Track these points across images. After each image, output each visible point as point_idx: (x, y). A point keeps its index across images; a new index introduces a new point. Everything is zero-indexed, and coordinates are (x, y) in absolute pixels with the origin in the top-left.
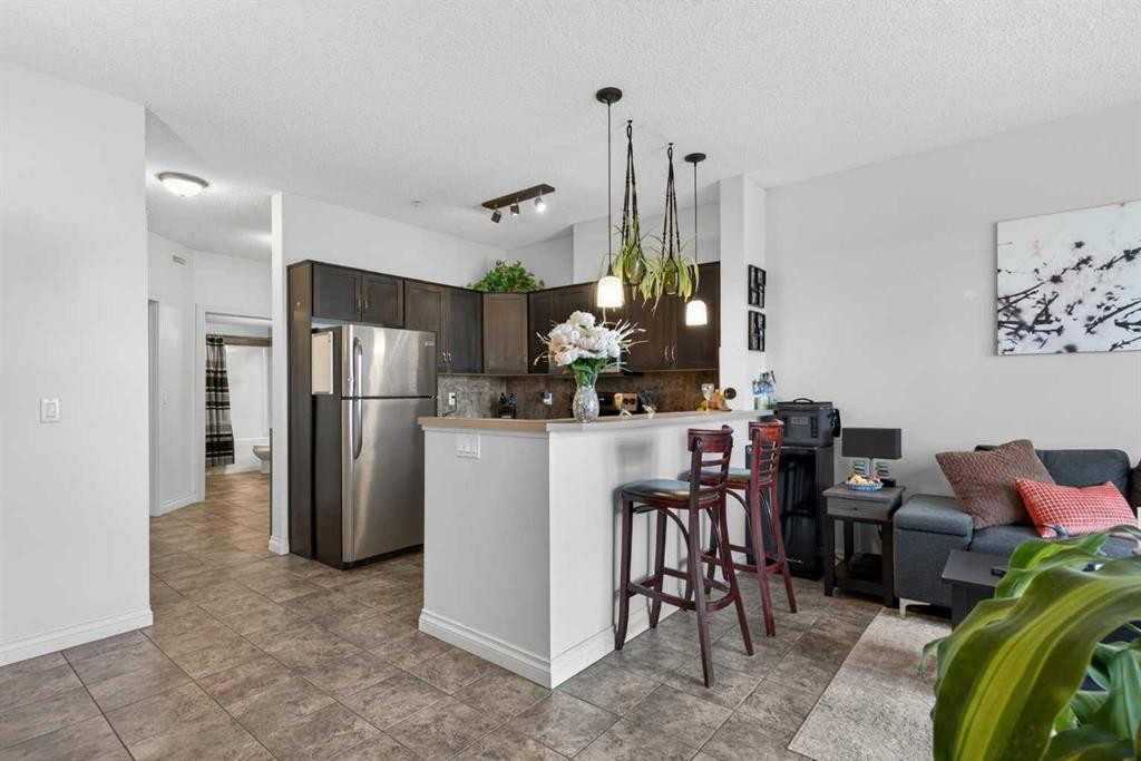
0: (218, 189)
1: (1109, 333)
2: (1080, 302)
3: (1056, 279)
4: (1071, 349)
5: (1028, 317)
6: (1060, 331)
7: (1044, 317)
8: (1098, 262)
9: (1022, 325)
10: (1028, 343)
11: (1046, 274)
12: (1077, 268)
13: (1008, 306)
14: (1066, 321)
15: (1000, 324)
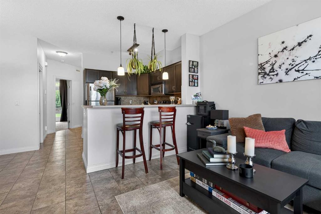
0: (70, 54)
1: (293, 74)
2: (283, 64)
3: (276, 56)
4: (281, 81)
5: (267, 71)
6: (277, 75)
7: (272, 70)
8: (289, 49)
9: (265, 73)
10: (267, 80)
11: (273, 55)
12: (283, 51)
13: (262, 67)
14: (279, 71)
15: (259, 74)
